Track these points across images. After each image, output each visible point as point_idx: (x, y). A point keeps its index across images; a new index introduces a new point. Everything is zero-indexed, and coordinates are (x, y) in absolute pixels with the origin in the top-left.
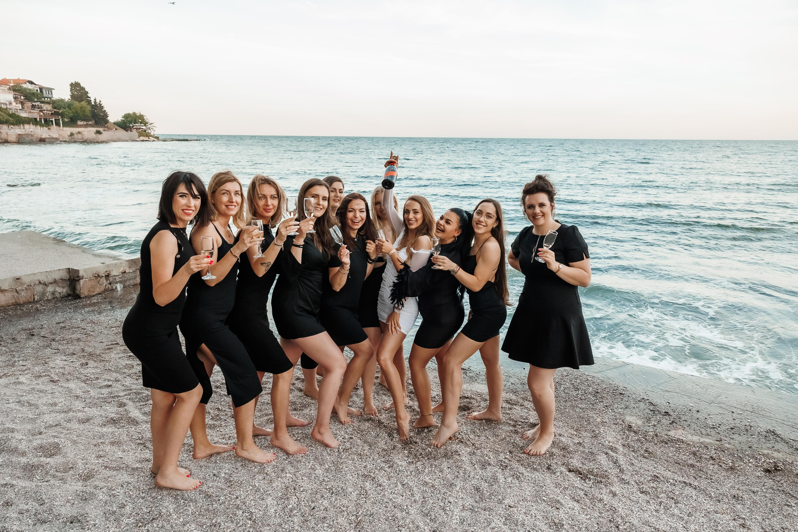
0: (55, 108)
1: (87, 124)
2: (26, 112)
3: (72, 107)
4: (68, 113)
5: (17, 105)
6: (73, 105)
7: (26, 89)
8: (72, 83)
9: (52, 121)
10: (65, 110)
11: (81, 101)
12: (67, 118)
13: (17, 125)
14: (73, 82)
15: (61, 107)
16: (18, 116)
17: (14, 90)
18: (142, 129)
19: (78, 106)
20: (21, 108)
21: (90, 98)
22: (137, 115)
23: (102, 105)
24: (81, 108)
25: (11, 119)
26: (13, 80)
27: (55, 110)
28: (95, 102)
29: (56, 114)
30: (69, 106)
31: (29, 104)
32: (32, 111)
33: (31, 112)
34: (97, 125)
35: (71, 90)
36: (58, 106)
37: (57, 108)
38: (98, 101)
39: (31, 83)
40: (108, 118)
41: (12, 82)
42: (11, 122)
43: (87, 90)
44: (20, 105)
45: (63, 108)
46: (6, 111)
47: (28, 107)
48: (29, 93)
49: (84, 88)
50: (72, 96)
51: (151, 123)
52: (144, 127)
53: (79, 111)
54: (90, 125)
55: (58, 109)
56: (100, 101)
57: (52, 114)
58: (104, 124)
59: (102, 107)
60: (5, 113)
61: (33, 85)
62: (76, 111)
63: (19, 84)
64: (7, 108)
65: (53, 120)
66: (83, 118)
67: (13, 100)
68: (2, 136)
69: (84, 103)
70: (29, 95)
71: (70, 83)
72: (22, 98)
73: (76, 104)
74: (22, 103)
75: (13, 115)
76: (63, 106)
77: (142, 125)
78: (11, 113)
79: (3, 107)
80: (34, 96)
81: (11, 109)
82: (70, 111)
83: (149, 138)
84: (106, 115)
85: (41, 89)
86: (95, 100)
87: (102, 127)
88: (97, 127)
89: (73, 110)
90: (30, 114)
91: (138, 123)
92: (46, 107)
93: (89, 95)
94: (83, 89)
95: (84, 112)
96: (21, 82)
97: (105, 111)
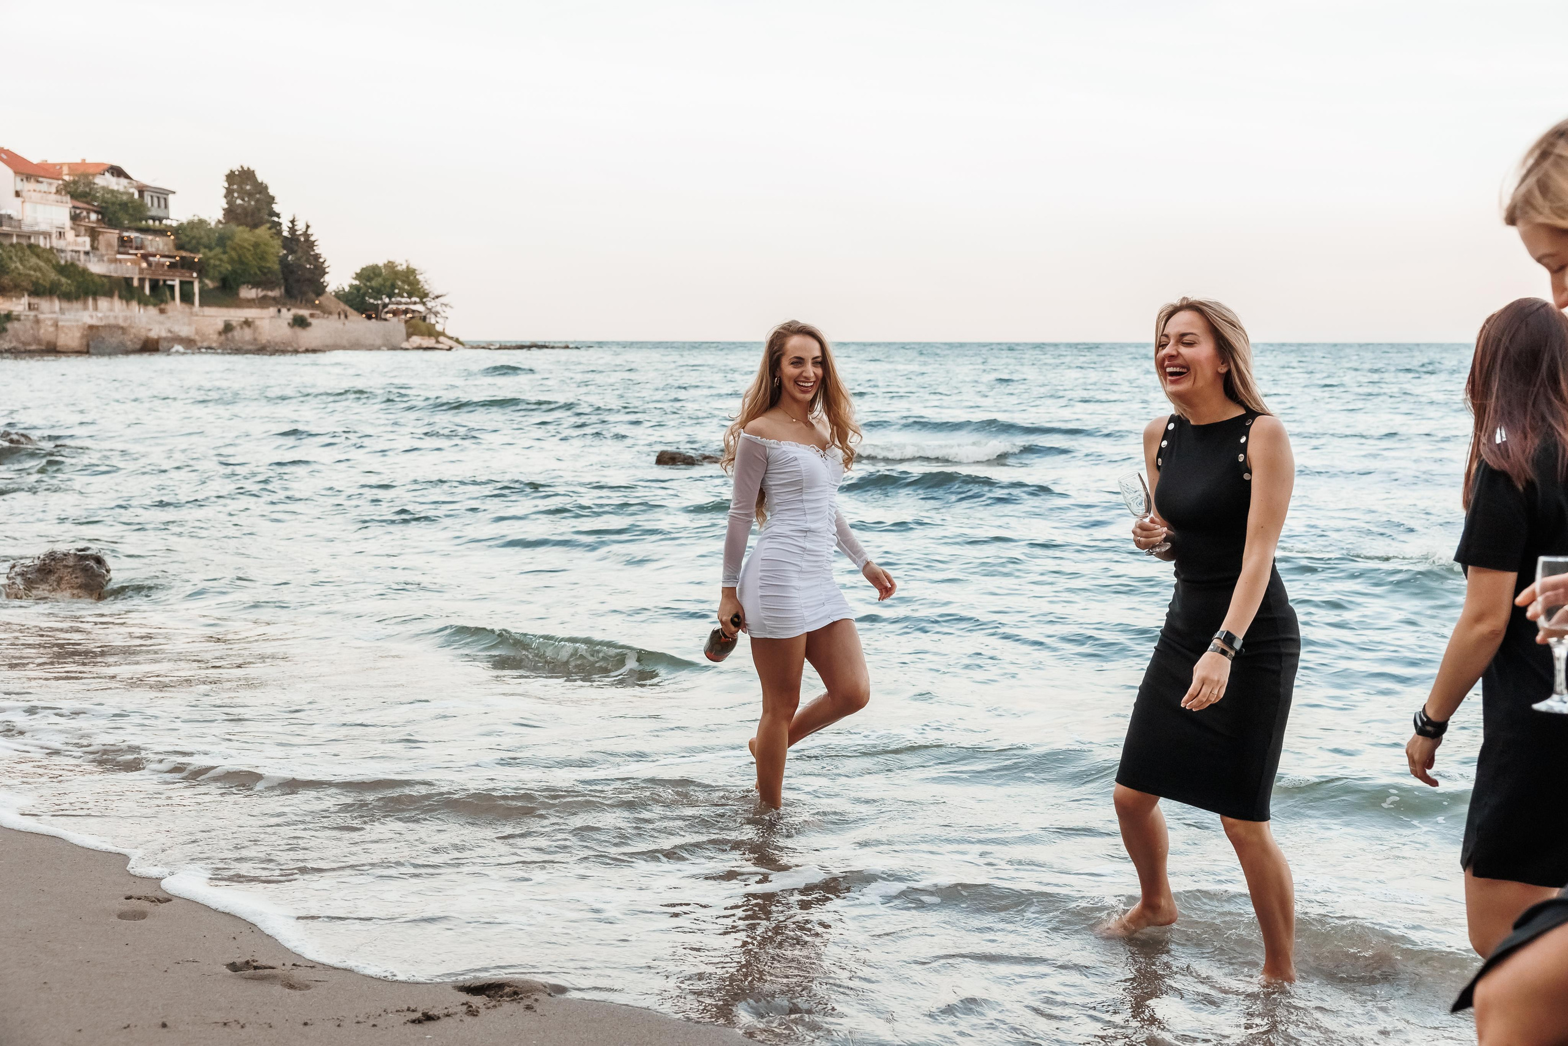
0: (182, 247)
1: (266, 297)
2: (101, 259)
3: (229, 243)
4: (217, 263)
5: (80, 239)
6: (230, 238)
7: (106, 190)
8: (232, 172)
9: (172, 287)
10: (210, 254)
11: (255, 226)
12: (212, 279)
13: (77, 298)
14: (236, 168)
15: (198, 243)
16: (85, 272)
17: (74, 196)
18: (413, 311)
19: (246, 240)
20: (88, 248)
21: (278, 215)
22: (399, 268)
23: (312, 239)
24: (256, 245)
25: (63, 280)
27: (184, 254)
28: (292, 230)
29: (186, 265)
30: (222, 240)
31: (111, 236)
32: (119, 256)
33: (116, 261)
34: (293, 301)
35: (229, 193)
36: (189, 242)
37: (187, 247)
38: (300, 227)
39: (117, 172)
40: (326, 278)
42: (63, 288)
43: (271, 192)
44: (87, 240)
45: (205, 247)
46: (51, 257)
47: (109, 245)
48: (113, 204)
49: (266, 188)
50: (231, 213)
51: (437, 293)
52: (419, 308)
53: (248, 255)
54: (274, 298)
55: (191, 251)
56: (308, 227)
57: (172, 266)
58: (312, 295)
59: (311, 245)
60: (48, 261)
61: (122, 180)
62: (240, 256)
63: (86, 176)
64: (52, 248)
65: (177, 283)
66: (256, 279)
67: (68, 223)
68: (42, 331)
69: (263, 232)
70: (110, 209)
71: (227, 172)
72: (93, 217)
73: (242, 234)
74: (93, 234)
75: (70, 270)
76: (205, 240)
77: (414, 299)
78: (63, 262)
79: (42, 244)
80: (126, 212)
81: (62, 251)
82: (225, 257)
83: (438, 342)
84: (320, 270)
85: (143, 192)
86: (293, 222)
87: (306, 306)
88: (294, 306)
89: (233, 254)
90: (113, 266)
91: (400, 295)
92: (156, 244)
93: (276, 208)
94: (262, 189)
95: (263, 258)
96: (91, 171)
97: (319, 256)
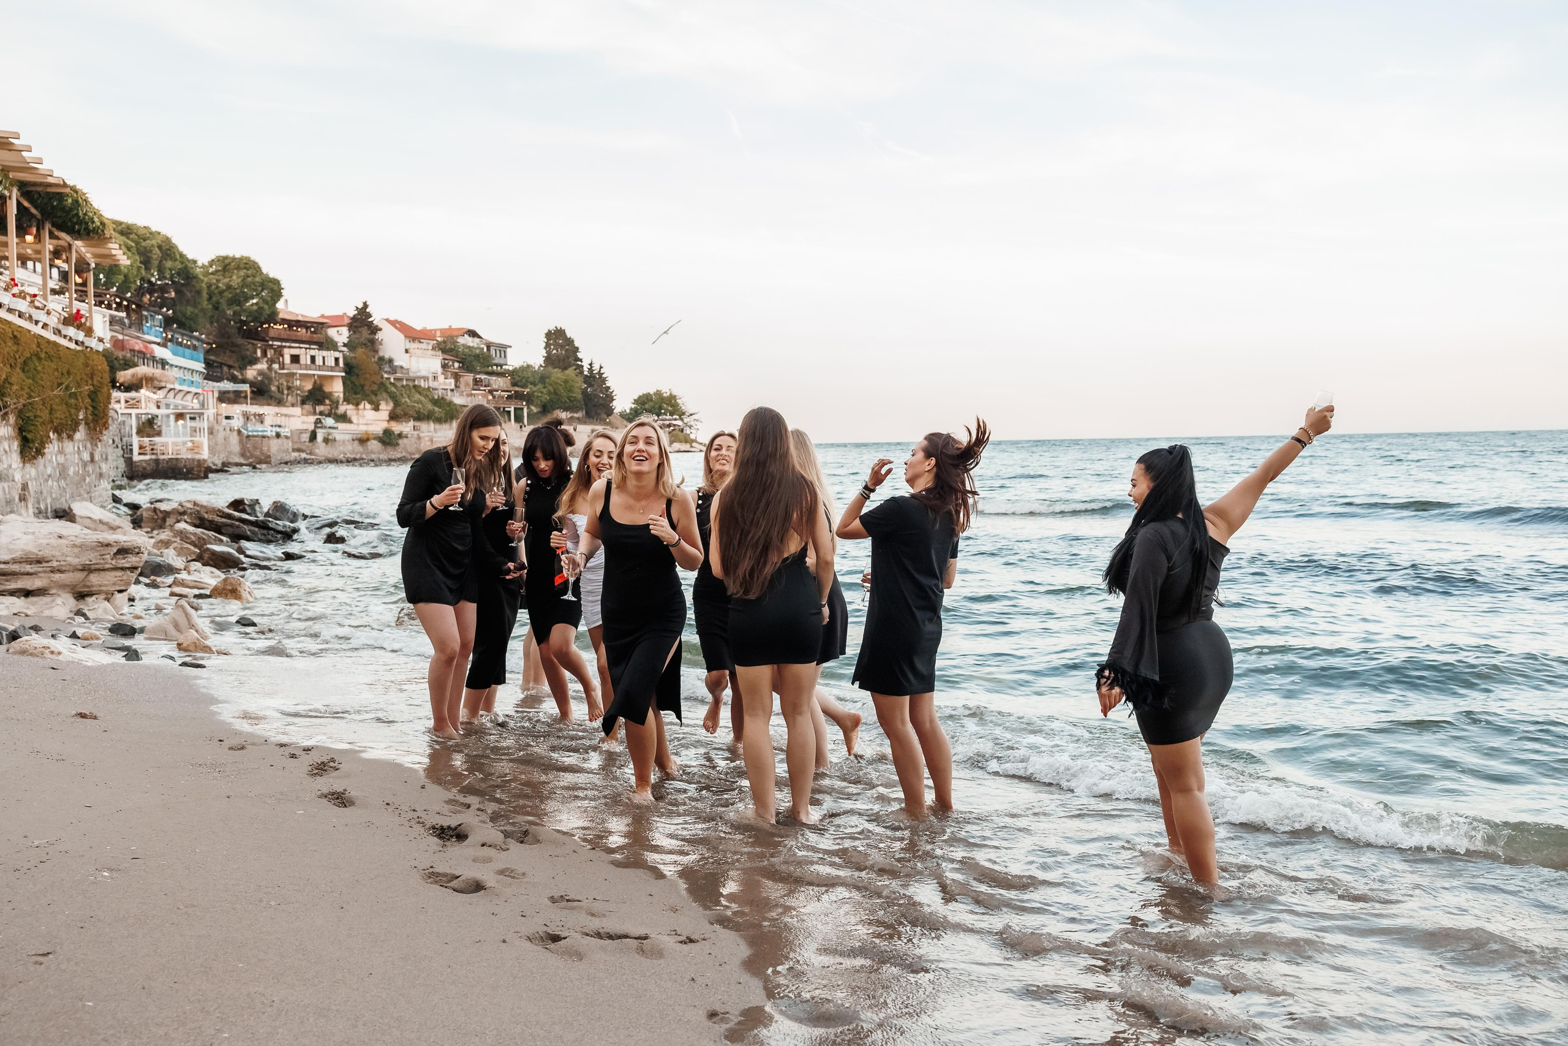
0: (514, 384)
1: (572, 418)
2: (461, 394)
3: (547, 380)
4: (540, 394)
5: (448, 381)
6: (549, 377)
7: (465, 346)
8: (550, 331)
9: (509, 412)
10: (535, 389)
11: (565, 368)
12: (536, 406)
13: (446, 421)
14: (552, 328)
15: (527, 381)
16: (450, 403)
17: (444, 351)
18: (675, 425)
19: (559, 378)
20: (453, 387)
21: (581, 360)
22: (665, 395)
23: (604, 376)
24: (566, 382)
25: (437, 409)
26: (441, 330)
27: (517, 389)
28: (591, 370)
29: (518, 396)
30: (543, 378)
31: (469, 378)
32: (473, 392)
33: (471, 395)
34: (591, 420)
35: (547, 346)
36: (521, 381)
37: (519, 384)
38: (596, 368)
39: (473, 334)
40: (614, 403)
41: (438, 334)
42: (436, 415)
43: (576, 344)
44: (453, 381)
45: (531, 384)
46: (428, 393)
47: (467, 384)
48: (470, 356)
49: (573, 341)
50: (548, 359)
51: (691, 412)
52: (679, 423)
53: (561, 388)
54: (578, 419)
55: (522, 387)
56: (601, 367)
57: (509, 397)
58: (604, 416)
59: (604, 380)
60: (426, 396)
61: (477, 340)
62: (555, 390)
63: (452, 337)
64: (429, 387)
65: (512, 410)
66: (567, 405)
67: (440, 370)
68: (422, 445)
69: (571, 372)
70: (469, 359)
71: (546, 331)
72: (456, 365)
73: (557, 374)
74: (457, 377)
75: (440, 402)
76: (531, 379)
77: (674, 417)
78: (436, 397)
79: (422, 385)
80: (479, 361)
81: (436, 389)
82: (545, 391)
83: (692, 447)
84: (610, 398)
85: (489, 346)
86: (591, 365)
87: (600, 424)
88: (592, 424)
89: (551, 388)
90: (469, 399)
91: (665, 414)
92: (498, 383)
93: (580, 355)
94: (570, 342)
95: (570, 391)
96: (455, 333)
97: (609, 388)
